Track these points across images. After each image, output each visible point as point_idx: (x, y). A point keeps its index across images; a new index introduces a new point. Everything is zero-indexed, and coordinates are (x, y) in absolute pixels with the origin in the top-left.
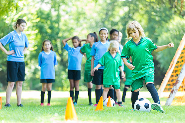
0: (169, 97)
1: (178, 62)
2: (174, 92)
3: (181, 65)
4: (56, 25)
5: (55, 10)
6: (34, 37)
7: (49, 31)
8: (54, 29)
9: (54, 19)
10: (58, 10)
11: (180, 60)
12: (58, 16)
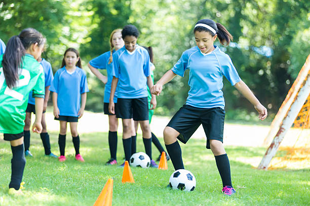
0: (266, 154)
2: (274, 146)
4: (127, 3)
6: (89, 21)
7: (114, 12)
8: (123, 9)
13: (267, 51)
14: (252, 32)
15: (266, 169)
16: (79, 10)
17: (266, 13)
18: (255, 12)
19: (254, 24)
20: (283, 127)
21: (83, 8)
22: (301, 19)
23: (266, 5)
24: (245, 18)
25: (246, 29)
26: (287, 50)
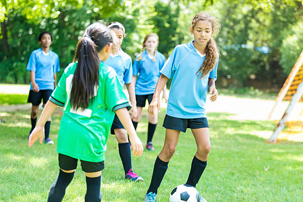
0: (274, 131)
1: (294, 81)
2: (280, 126)
3: (297, 85)
4: (175, 19)
5: (175, 4)
7: (167, 25)
9: (173, 13)
10: (177, 4)
11: (297, 78)
12: (178, 10)
13: (265, 49)
14: (255, 38)
15: (275, 142)
16: (145, 24)
17: (264, 26)
18: (257, 25)
19: (257, 33)
20: (287, 112)
21: (147, 22)
22: (288, 30)
23: (264, 20)
24: (251, 28)
25: (251, 35)
26: (278, 50)
